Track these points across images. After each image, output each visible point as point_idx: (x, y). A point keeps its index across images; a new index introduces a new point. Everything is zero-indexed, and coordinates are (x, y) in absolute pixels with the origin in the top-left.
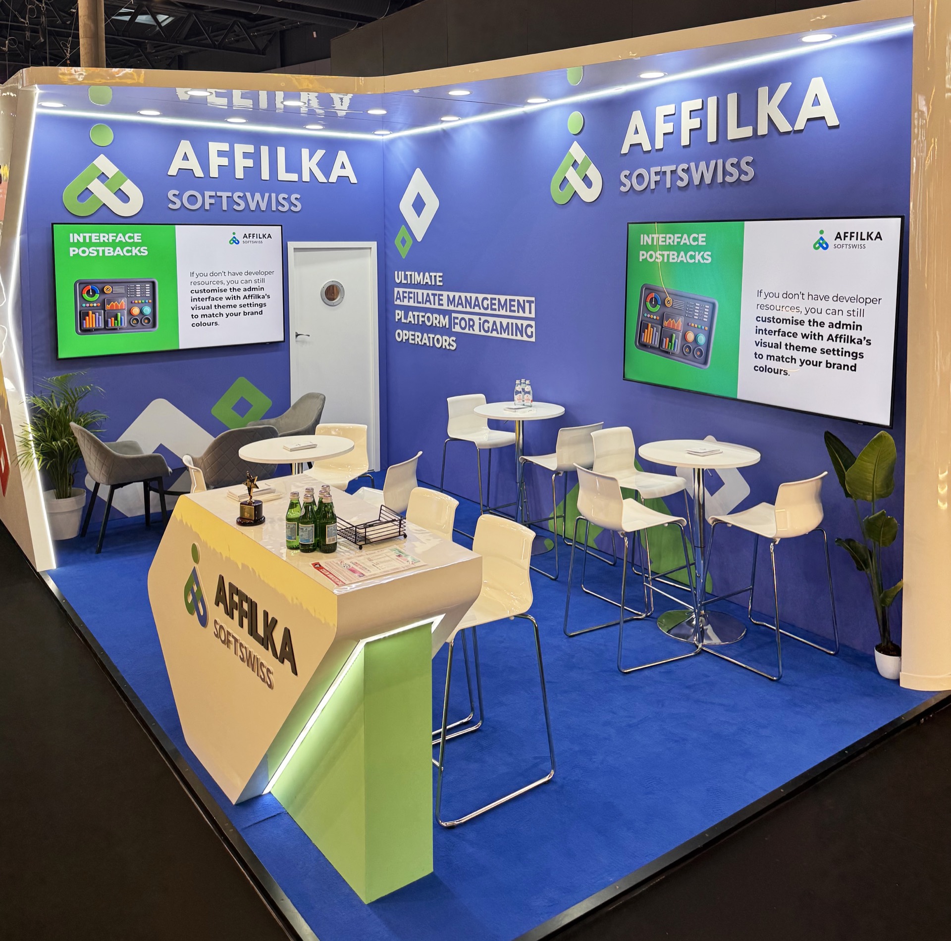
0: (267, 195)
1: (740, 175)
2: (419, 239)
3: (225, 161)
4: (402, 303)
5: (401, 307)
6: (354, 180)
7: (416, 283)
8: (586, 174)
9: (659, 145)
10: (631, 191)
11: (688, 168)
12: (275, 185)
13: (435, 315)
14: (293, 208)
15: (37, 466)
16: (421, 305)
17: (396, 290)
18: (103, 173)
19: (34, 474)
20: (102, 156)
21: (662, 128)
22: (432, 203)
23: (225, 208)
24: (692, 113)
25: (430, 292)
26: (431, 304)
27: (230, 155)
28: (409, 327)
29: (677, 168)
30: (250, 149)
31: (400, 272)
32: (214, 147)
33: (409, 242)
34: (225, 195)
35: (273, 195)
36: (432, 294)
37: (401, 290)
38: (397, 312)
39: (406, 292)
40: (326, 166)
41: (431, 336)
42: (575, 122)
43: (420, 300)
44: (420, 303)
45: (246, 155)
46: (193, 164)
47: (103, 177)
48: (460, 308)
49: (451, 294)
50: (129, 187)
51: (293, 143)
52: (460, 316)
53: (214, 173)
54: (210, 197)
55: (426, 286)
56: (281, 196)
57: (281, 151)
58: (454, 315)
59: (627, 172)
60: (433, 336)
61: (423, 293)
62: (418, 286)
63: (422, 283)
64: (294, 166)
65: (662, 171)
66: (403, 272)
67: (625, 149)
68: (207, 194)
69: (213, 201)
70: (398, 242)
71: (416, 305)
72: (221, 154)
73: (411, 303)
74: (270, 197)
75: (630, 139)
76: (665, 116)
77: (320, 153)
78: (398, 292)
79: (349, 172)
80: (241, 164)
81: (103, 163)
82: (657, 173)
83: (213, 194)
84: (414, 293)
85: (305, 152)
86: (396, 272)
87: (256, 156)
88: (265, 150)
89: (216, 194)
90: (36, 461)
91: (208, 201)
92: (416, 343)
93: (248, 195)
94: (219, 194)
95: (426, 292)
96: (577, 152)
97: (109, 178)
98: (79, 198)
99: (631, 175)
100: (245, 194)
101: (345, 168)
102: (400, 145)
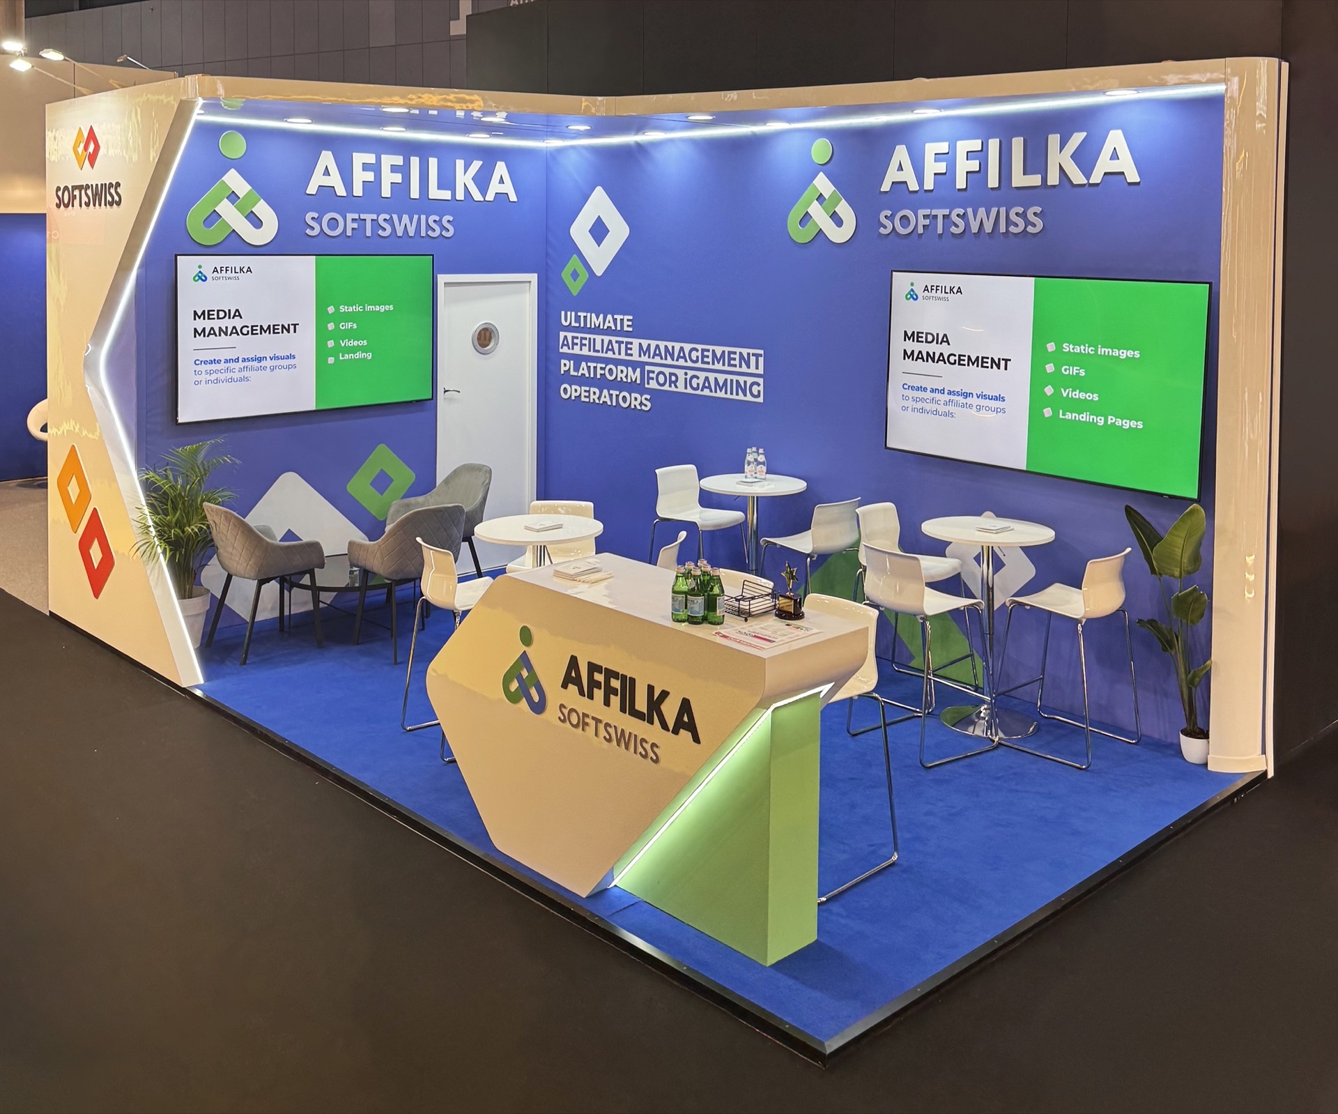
0: (416, 217)
1: (1026, 227)
2: (599, 272)
3: (370, 176)
4: (570, 351)
7: (593, 326)
8: (835, 211)
9: (929, 184)
10: (893, 234)
11: (964, 214)
14: (444, 233)
16: (600, 355)
17: (562, 334)
18: (233, 192)
20: (233, 170)
21: (932, 167)
22: (619, 231)
24: (969, 154)
25: (614, 339)
26: (614, 353)
27: (376, 168)
28: (581, 381)
29: (950, 212)
31: (569, 313)
32: (359, 159)
33: (584, 276)
34: (369, 217)
36: (617, 342)
37: (570, 335)
38: (563, 362)
40: (482, 180)
41: (614, 393)
42: (821, 151)
44: (598, 351)
45: (394, 169)
46: (335, 181)
47: (233, 197)
48: (657, 360)
49: (645, 343)
50: (263, 209)
51: (447, 153)
52: (657, 369)
54: (354, 220)
55: (609, 331)
56: (432, 218)
57: (433, 163)
58: (647, 368)
59: (889, 213)
60: (618, 393)
61: (603, 340)
62: (597, 330)
63: (601, 327)
64: (447, 181)
65: (933, 214)
66: (573, 313)
67: (886, 187)
68: (350, 216)
69: (355, 225)
70: (566, 275)
71: (592, 353)
72: (366, 167)
73: (585, 351)
75: (892, 176)
76: (936, 154)
80: (389, 179)
81: (234, 180)
82: (925, 217)
83: (356, 216)
84: (590, 339)
85: (460, 164)
87: (404, 170)
88: (415, 161)
92: (592, 401)
93: (395, 217)
95: (607, 339)
96: (823, 184)
97: (239, 198)
98: (206, 223)
99: (893, 216)
100: (392, 217)
101: (503, 183)
102: (573, 156)
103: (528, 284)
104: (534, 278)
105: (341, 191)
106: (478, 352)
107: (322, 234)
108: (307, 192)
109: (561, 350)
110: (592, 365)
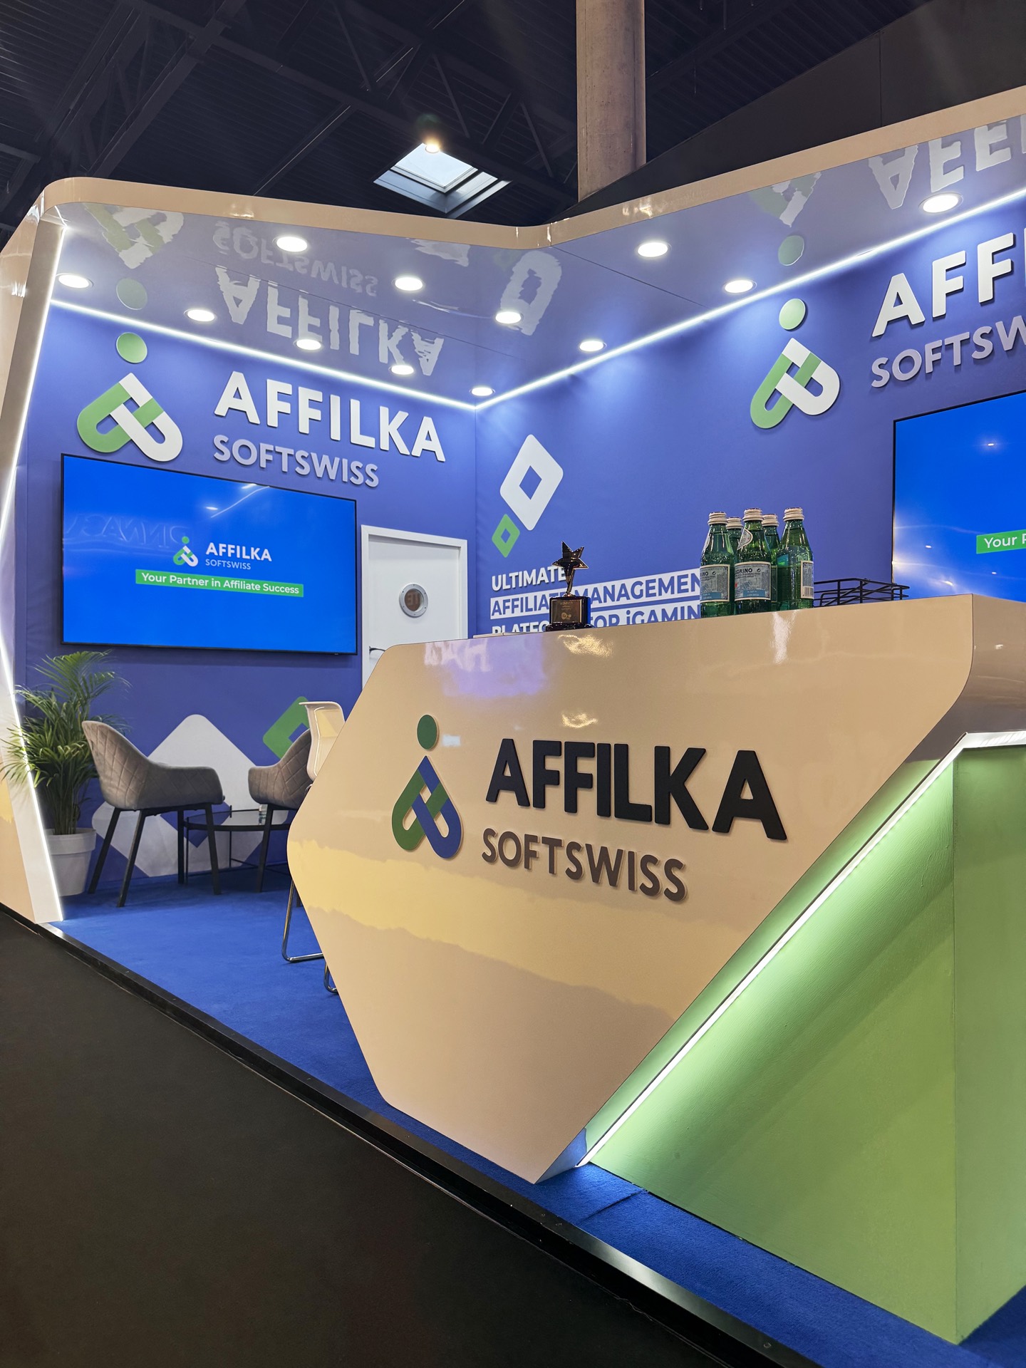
0: (337, 460)
2: (530, 526)
4: (503, 616)
5: (500, 621)
6: (441, 456)
7: (525, 585)
8: (812, 378)
9: (939, 308)
10: (891, 384)
11: (991, 331)
12: (346, 448)
14: (368, 482)
15: (32, 784)
16: (533, 613)
17: (493, 601)
18: (131, 398)
19: (28, 791)
20: (131, 375)
21: (942, 286)
22: (552, 475)
23: (285, 468)
24: (995, 256)
25: (547, 594)
27: (293, 399)
29: (971, 335)
30: (318, 396)
31: (500, 577)
32: (274, 387)
33: (515, 534)
34: (285, 451)
35: (345, 462)
36: (550, 595)
37: (500, 600)
38: (495, 628)
39: (508, 601)
40: (409, 433)
42: (792, 313)
43: (531, 605)
44: (531, 610)
45: (313, 404)
46: (246, 404)
47: (131, 404)
48: (596, 604)
50: (164, 422)
51: (371, 398)
52: (595, 615)
53: (273, 420)
54: (268, 451)
55: (542, 585)
56: (355, 464)
57: (355, 405)
59: (883, 360)
61: (535, 597)
62: (530, 588)
63: (534, 583)
64: (370, 427)
65: (946, 344)
66: (504, 576)
67: (879, 329)
68: (264, 447)
69: (270, 457)
70: (497, 539)
71: (525, 613)
72: (282, 396)
73: (518, 613)
74: (341, 463)
75: (888, 312)
76: (947, 270)
77: (402, 416)
78: (497, 603)
79: (435, 446)
80: (307, 415)
81: (131, 385)
82: (934, 351)
83: (271, 448)
84: (522, 599)
85: (384, 412)
86: (494, 578)
87: (325, 407)
88: (335, 401)
89: (274, 449)
90: (30, 776)
91: (264, 457)
93: (314, 456)
94: (278, 449)
95: (540, 594)
96: (796, 352)
97: (139, 407)
98: (99, 427)
99: (889, 363)
100: (310, 455)
101: (431, 440)
102: (503, 411)
103: (458, 551)
104: (463, 544)
105: (254, 417)
106: (406, 614)
107: (232, 461)
108: (216, 412)
109: (492, 618)
110: (524, 625)
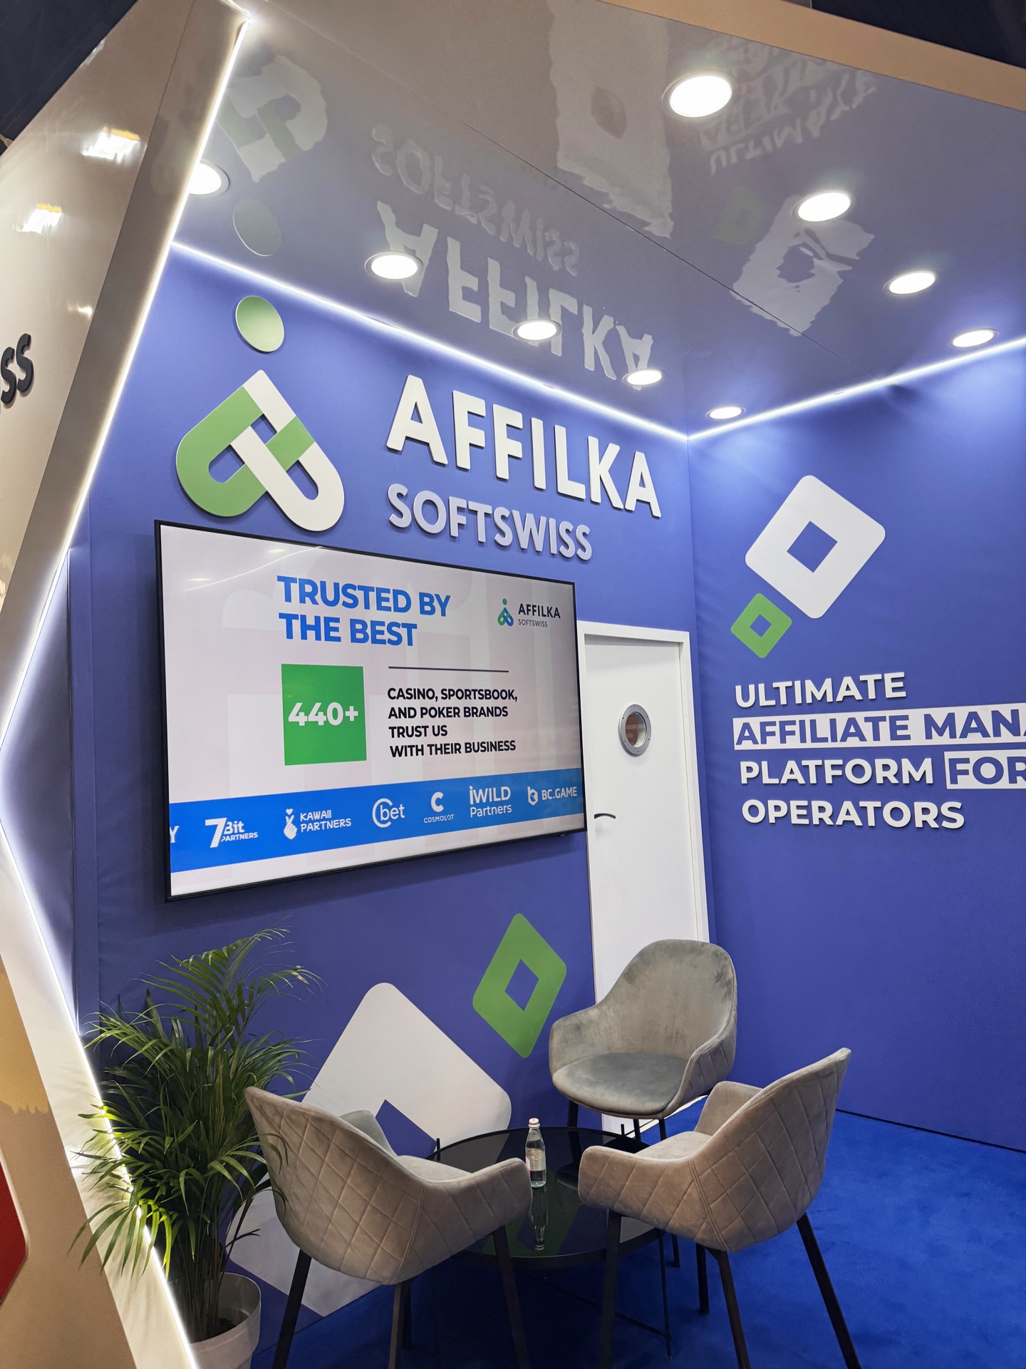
0: (543, 520)
2: (816, 612)
3: (479, 437)
4: (760, 747)
5: (757, 756)
6: (656, 511)
7: (809, 700)
12: (552, 501)
13: (879, 763)
14: (580, 552)
16: (830, 745)
17: (738, 723)
18: (263, 416)
20: (261, 375)
22: (861, 537)
23: (482, 538)
25: (860, 716)
26: (863, 738)
27: (487, 424)
28: (789, 791)
30: (517, 419)
31: (752, 688)
33: (781, 624)
34: (482, 509)
35: (552, 522)
36: (867, 719)
37: (755, 723)
38: (744, 765)
39: (773, 724)
40: (621, 472)
41: (870, 805)
43: (823, 733)
44: (825, 740)
45: (511, 431)
46: (428, 431)
47: (263, 425)
48: (975, 738)
49: (939, 715)
50: (316, 461)
51: (576, 423)
52: (974, 756)
53: (464, 459)
54: (460, 510)
55: (848, 704)
56: (564, 525)
57: (561, 435)
58: (948, 755)
60: (878, 804)
61: (833, 722)
62: (820, 706)
63: (830, 699)
64: (579, 468)
66: (761, 687)
68: (455, 502)
69: (463, 519)
70: (742, 628)
71: (809, 744)
72: (473, 419)
73: (793, 743)
74: (548, 525)
77: (612, 451)
78: (747, 726)
79: (649, 494)
80: (507, 447)
81: (264, 393)
83: (463, 504)
84: (802, 723)
85: (593, 443)
86: (738, 689)
87: (526, 437)
88: (537, 425)
89: (468, 505)
91: (457, 518)
92: (816, 822)
93: (516, 514)
94: (472, 505)
95: (842, 718)
97: (274, 431)
98: (213, 470)
100: (511, 514)
101: (644, 487)
102: (746, 442)
103: (677, 648)
104: (684, 637)
105: (439, 453)
106: (627, 751)
107: (414, 528)
108: (389, 445)
110: (811, 763)
